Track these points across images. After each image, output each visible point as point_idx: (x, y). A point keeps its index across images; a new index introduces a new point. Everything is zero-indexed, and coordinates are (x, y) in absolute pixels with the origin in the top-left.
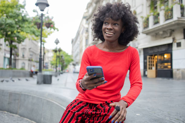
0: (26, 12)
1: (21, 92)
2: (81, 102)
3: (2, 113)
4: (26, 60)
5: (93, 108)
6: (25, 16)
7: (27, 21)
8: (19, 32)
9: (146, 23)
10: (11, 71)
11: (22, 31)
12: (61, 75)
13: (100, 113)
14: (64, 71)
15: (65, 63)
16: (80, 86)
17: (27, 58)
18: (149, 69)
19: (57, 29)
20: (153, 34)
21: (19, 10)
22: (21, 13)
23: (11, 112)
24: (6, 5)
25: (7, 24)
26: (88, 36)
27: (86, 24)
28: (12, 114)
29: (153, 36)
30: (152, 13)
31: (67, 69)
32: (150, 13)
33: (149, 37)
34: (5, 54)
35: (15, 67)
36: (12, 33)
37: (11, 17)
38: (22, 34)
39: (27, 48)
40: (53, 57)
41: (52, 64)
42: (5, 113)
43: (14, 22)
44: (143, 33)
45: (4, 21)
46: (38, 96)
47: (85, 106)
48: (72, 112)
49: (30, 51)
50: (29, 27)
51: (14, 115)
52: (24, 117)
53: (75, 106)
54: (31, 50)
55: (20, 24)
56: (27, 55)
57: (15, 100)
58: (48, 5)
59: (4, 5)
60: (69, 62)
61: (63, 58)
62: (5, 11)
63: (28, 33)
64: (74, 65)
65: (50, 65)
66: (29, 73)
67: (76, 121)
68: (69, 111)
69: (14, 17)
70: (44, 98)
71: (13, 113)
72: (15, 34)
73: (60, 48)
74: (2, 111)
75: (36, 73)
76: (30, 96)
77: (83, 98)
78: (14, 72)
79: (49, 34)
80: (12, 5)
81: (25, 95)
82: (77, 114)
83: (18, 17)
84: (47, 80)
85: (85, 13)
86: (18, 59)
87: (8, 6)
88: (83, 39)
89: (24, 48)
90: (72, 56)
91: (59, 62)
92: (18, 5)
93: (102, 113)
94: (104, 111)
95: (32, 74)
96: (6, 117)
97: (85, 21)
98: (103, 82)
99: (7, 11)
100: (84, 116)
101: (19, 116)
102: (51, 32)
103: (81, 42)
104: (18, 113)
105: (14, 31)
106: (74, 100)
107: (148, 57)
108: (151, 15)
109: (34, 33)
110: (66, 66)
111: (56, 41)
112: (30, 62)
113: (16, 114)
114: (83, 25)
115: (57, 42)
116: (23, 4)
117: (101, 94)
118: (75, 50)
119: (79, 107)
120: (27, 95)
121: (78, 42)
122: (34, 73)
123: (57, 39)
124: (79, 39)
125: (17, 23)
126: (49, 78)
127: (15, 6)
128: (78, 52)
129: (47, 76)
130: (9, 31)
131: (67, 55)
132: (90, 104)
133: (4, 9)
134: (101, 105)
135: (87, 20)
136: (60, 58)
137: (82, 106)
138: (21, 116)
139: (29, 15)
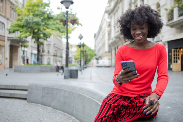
0: (51, 9)
1: (53, 87)
2: (116, 95)
3: (37, 105)
4: (51, 55)
5: (127, 100)
6: (50, 13)
7: (52, 18)
8: (45, 30)
9: (170, 15)
10: (38, 66)
11: (48, 28)
12: (85, 69)
13: (136, 105)
14: (87, 65)
15: (89, 58)
16: (117, 81)
17: (52, 54)
18: (174, 62)
19: (81, 24)
20: (178, 26)
21: (45, 8)
22: (46, 11)
23: (44, 105)
24: (32, 5)
25: (34, 22)
26: (111, 30)
27: (108, 18)
28: (45, 107)
29: (178, 28)
30: (177, 5)
31: (91, 63)
32: (175, 4)
33: (174, 30)
34: (32, 51)
35: (42, 62)
36: (39, 30)
37: (37, 15)
38: (47, 31)
39: (52, 44)
40: (76, 51)
41: (76, 59)
42: (39, 106)
43: (40, 20)
44: (167, 25)
45: (31, 20)
46: (70, 90)
47: (120, 99)
48: (108, 104)
49: (54, 47)
50: (54, 24)
51: (48, 107)
52: (57, 109)
53: (111, 99)
54: (55, 45)
55: (46, 21)
56: (52, 50)
57: (48, 94)
58: (72, 3)
59: (30, 5)
60: (92, 56)
61: (87, 52)
62: (31, 10)
63: (54, 30)
64: (97, 59)
65: (74, 60)
66: (55, 68)
67: (112, 111)
68: (106, 103)
69: (40, 15)
70: (75, 92)
71: (47, 106)
72: (41, 31)
73: (84, 43)
74: (36, 104)
75: (62, 68)
76: (62, 90)
77: (117, 91)
78: (41, 67)
79: (73, 30)
80: (38, 4)
81: (57, 89)
82: (113, 105)
83: (43, 15)
84: (73, 75)
85: (107, 7)
86: (44, 55)
87: (34, 6)
88: (105, 33)
89: (49, 44)
90: (95, 50)
91: (83, 56)
92: (43, 3)
93: (138, 105)
94: (140, 103)
95: (58, 69)
96: (41, 109)
97: (107, 15)
98: (136, 76)
99: (34, 10)
100: (119, 107)
101: (53, 109)
102: (75, 28)
103: (104, 36)
104: (51, 106)
105: (40, 29)
106: (110, 94)
107: (173, 50)
108: (175, 7)
109: (59, 29)
110: (90, 60)
111: (80, 36)
112: (55, 58)
113: (50, 106)
114: (105, 20)
115: (81, 38)
116: (47, 2)
117: (134, 88)
118: (98, 45)
119: (114, 99)
120: (59, 89)
121: (100, 36)
122: (60, 68)
123: (81, 34)
124: (101, 34)
125: (43, 20)
126: (75, 72)
127: (40, 5)
128: (101, 46)
129: (74, 70)
130: (36, 29)
131: (90, 50)
132: (124, 97)
133: (31, 8)
134: (135, 98)
135: (109, 14)
136: (84, 52)
137: (117, 98)
138: (54, 108)
139: (53, 13)
